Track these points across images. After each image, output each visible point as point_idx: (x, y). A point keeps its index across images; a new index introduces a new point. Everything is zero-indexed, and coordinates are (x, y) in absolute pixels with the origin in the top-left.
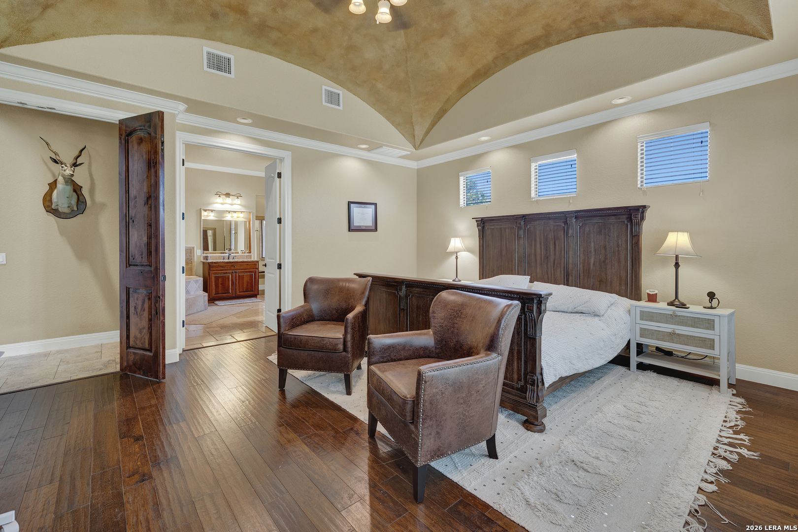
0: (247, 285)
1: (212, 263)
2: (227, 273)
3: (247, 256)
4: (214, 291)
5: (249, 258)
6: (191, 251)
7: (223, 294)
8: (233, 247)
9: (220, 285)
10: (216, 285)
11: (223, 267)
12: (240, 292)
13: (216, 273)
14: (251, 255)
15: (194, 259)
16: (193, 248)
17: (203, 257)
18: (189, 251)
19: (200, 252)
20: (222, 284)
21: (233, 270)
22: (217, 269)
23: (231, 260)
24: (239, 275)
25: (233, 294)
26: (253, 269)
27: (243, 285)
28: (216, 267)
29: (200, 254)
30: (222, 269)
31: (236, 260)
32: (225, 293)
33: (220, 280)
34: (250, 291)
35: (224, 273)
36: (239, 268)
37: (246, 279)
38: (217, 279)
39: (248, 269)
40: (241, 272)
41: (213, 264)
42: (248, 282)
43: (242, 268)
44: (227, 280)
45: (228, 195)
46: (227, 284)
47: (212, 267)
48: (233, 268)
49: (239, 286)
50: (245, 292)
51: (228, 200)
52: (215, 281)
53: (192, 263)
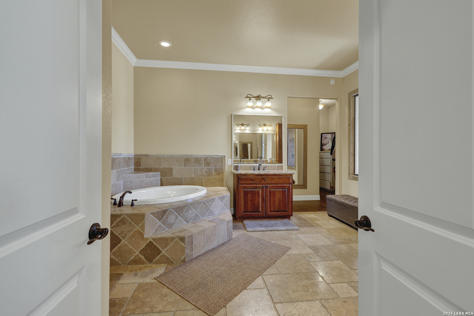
0: (279, 203)
1: (241, 175)
2: (256, 187)
3: (278, 166)
4: (243, 208)
5: (280, 170)
6: (222, 160)
7: (253, 212)
8: (263, 156)
9: (249, 202)
10: (244, 202)
11: (252, 180)
12: (271, 211)
13: (245, 187)
14: (282, 166)
15: (225, 168)
16: (225, 156)
17: (234, 166)
18: (221, 160)
19: (231, 162)
20: (251, 201)
21: (264, 184)
22: (246, 182)
23: (262, 172)
24: (270, 191)
25: (263, 214)
26: (286, 183)
27: (274, 203)
28: (246, 180)
29: (231, 164)
30: (251, 182)
31: (266, 172)
32: (255, 212)
33: (249, 196)
34: (283, 211)
35: (254, 188)
36: (270, 182)
37: (278, 196)
38: (246, 193)
39: (281, 184)
40: (273, 187)
41: (242, 177)
42: (280, 200)
43: (273, 182)
44: (256, 196)
45: (258, 98)
46: (257, 201)
47: (241, 180)
48: (263, 182)
49: (270, 204)
50: (277, 211)
51: (259, 104)
52: (244, 196)
53: (223, 173)
